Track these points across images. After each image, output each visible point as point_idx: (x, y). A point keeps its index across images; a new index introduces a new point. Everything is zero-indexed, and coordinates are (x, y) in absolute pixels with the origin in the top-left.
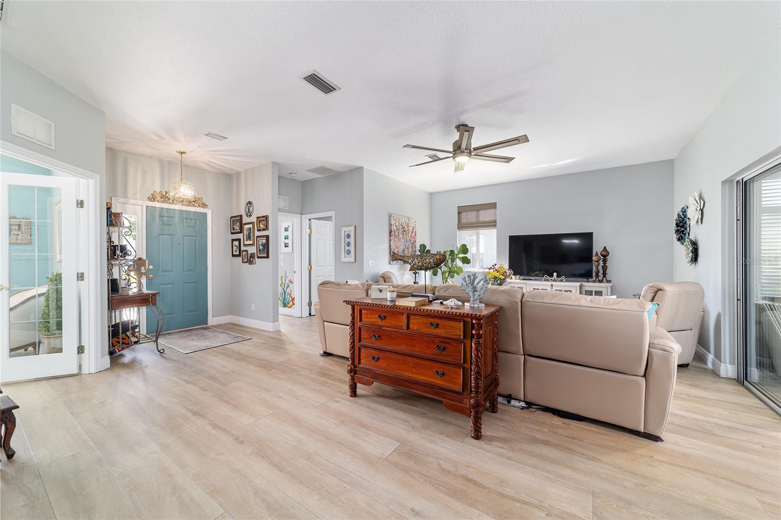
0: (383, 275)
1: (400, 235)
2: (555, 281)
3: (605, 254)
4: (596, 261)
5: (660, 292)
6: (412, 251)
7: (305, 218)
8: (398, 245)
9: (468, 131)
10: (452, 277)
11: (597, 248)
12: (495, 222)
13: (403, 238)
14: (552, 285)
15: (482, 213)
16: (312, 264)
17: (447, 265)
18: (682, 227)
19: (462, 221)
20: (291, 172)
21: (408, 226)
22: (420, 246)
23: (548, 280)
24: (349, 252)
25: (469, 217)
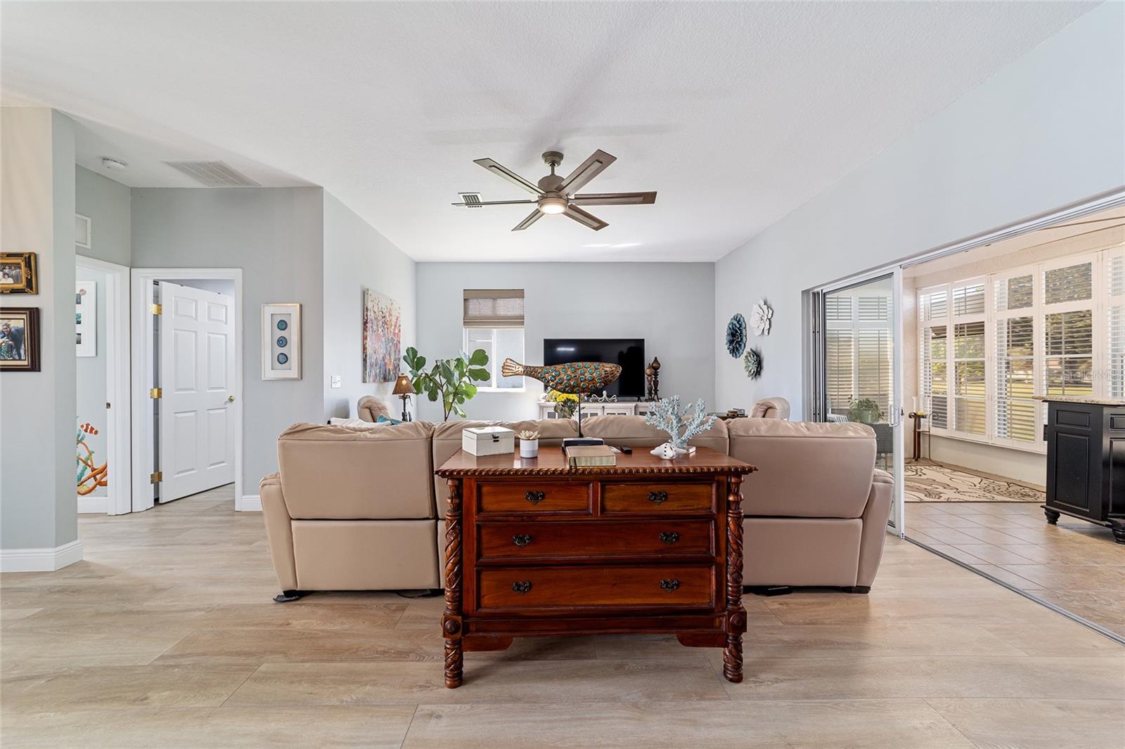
0: (369, 404)
1: (380, 330)
2: (605, 401)
3: (656, 367)
4: (649, 375)
5: (770, 410)
6: (395, 360)
7: (144, 277)
8: (377, 347)
9: (601, 163)
10: (461, 401)
11: (649, 359)
12: (522, 317)
13: (384, 334)
14: (603, 407)
15: (501, 302)
16: (164, 384)
17: (452, 383)
18: (736, 337)
19: (470, 313)
20: (107, 155)
21: (390, 315)
22: (407, 351)
23: (596, 401)
24: (283, 359)
25: (481, 308)
